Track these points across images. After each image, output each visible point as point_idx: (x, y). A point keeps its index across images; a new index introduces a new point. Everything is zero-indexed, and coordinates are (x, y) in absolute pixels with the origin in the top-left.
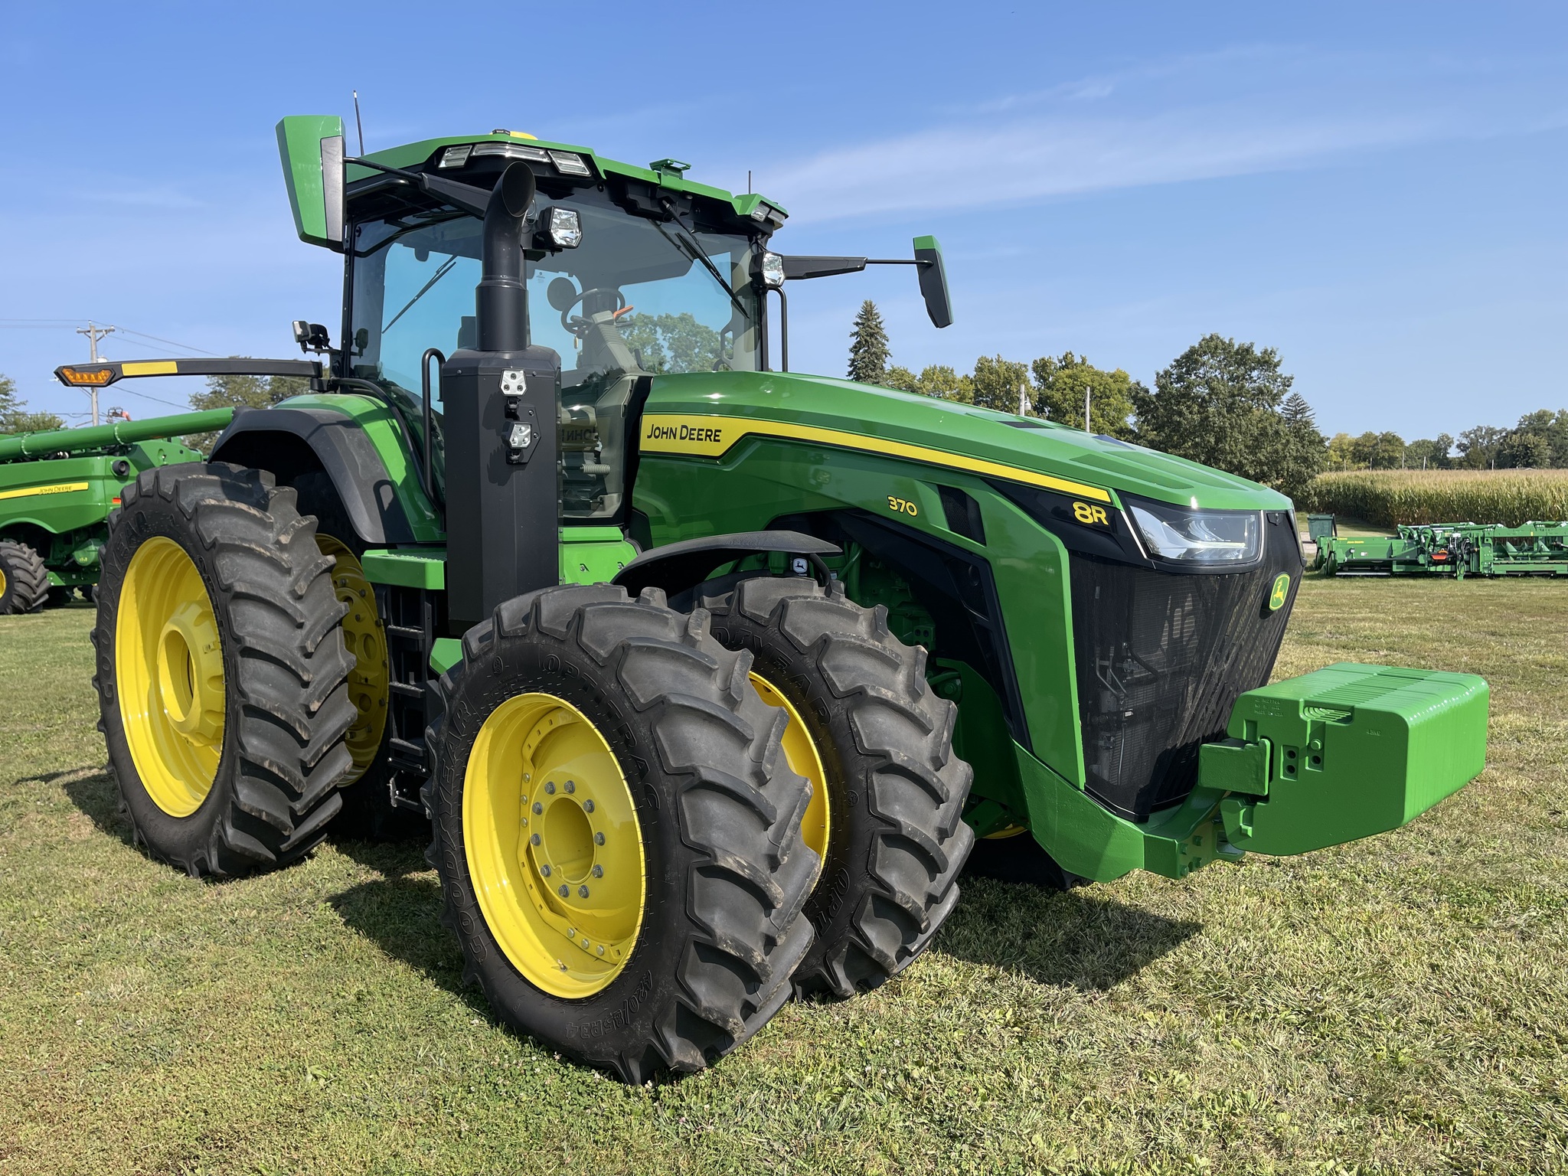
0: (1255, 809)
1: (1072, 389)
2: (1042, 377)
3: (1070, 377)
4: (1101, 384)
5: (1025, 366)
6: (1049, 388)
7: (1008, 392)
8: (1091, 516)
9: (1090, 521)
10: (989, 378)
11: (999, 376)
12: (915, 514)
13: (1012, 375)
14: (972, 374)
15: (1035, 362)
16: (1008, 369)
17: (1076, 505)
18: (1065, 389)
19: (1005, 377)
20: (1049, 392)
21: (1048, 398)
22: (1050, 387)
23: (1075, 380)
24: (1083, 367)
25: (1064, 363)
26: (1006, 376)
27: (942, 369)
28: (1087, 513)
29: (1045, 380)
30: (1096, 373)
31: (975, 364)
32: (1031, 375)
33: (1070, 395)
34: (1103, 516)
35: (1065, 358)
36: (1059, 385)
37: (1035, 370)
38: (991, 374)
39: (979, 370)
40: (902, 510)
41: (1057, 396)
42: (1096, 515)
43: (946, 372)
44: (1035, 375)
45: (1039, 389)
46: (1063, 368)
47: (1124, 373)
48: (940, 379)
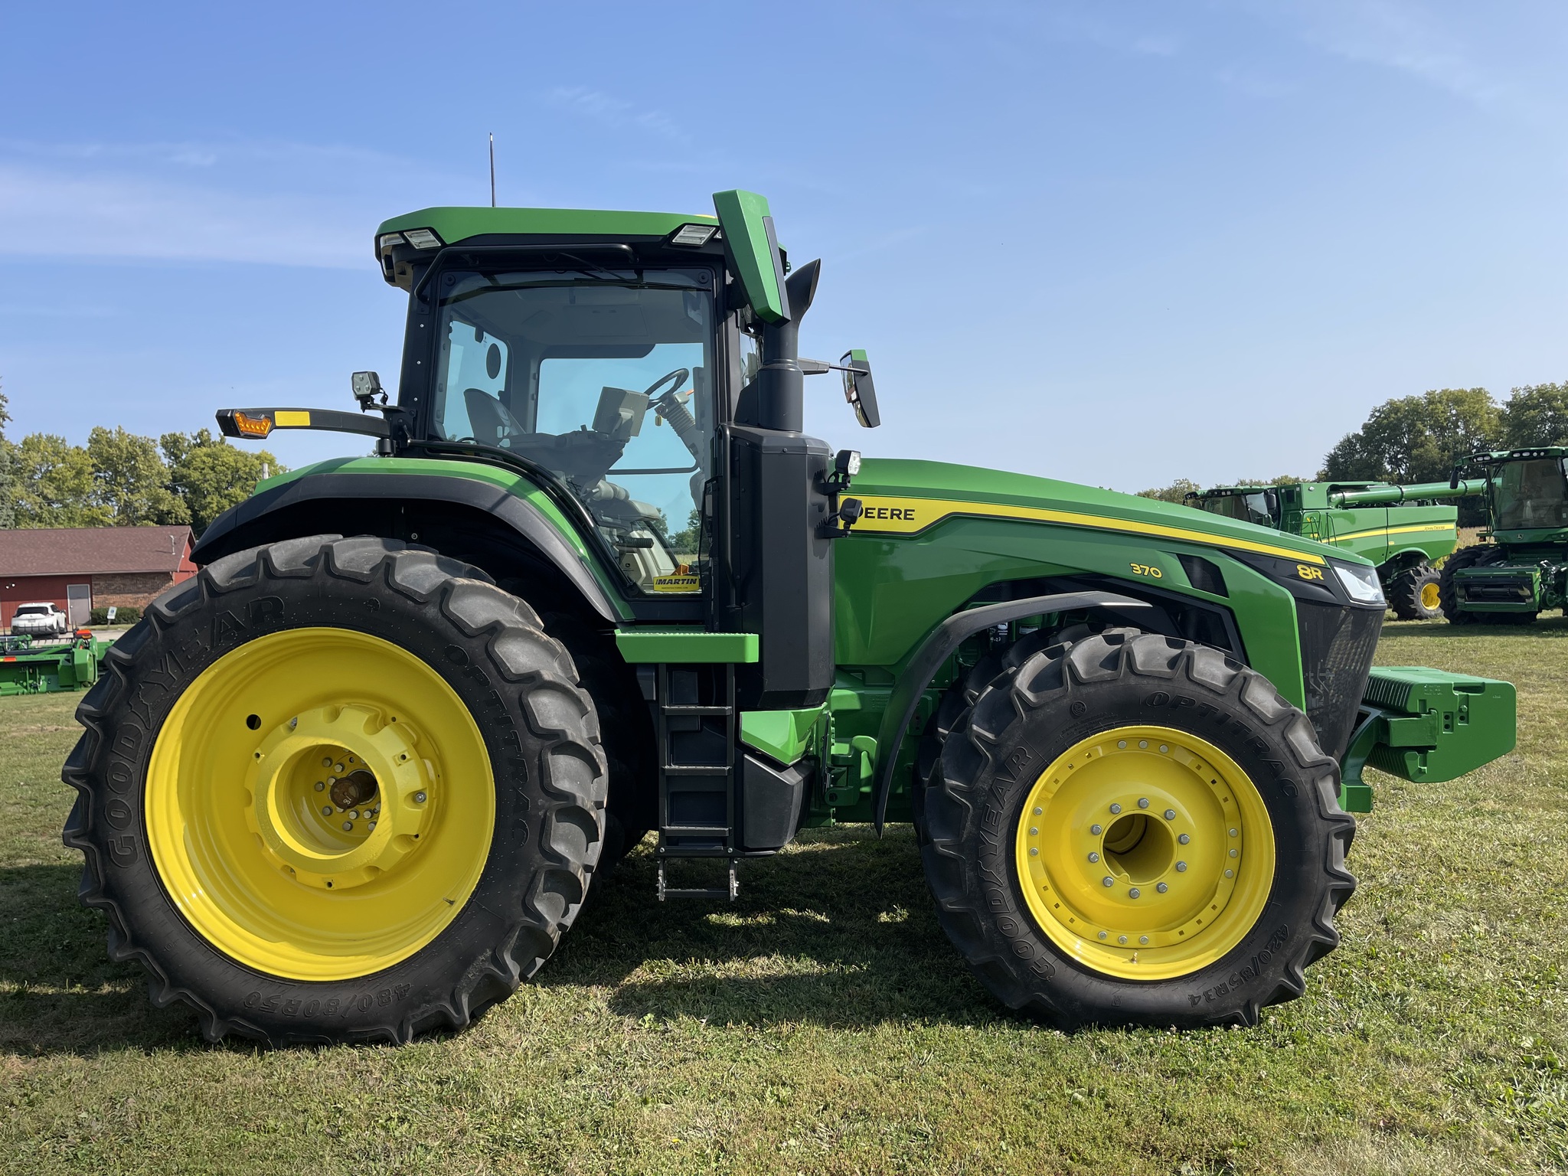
0: (1428, 755)
1: (213, 469)
2: (173, 454)
3: (209, 456)
4: (245, 466)
5: (154, 441)
6: (184, 466)
7: (133, 468)
8: (1311, 574)
9: (1310, 577)
10: (107, 451)
11: (122, 451)
12: (1160, 576)
13: (138, 449)
14: (86, 446)
15: (163, 437)
16: (132, 443)
17: (1299, 567)
18: (203, 469)
19: (128, 452)
20: (185, 471)
21: (183, 477)
22: (186, 465)
23: (215, 459)
24: (224, 447)
25: (199, 441)
26: (130, 449)
27: (49, 439)
28: (1308, 572)
29: (177, 457)
30: (239, 454)
31: (88, 434)
32: (160, 451)
33: (211, 475)
34: (1319, 574)
35: (200, 435)
36: (197, 463)
37: (164, 445)
38: (110, 447)
39: (94, 441)
40: (1146, 574)
41: (195, 475)
42: (1314, 573)
43: (56, 442)
44: (164, 451)
45: (171, 467)
46: (199, 445)
47: (271, 455)
48: (49, 450)
